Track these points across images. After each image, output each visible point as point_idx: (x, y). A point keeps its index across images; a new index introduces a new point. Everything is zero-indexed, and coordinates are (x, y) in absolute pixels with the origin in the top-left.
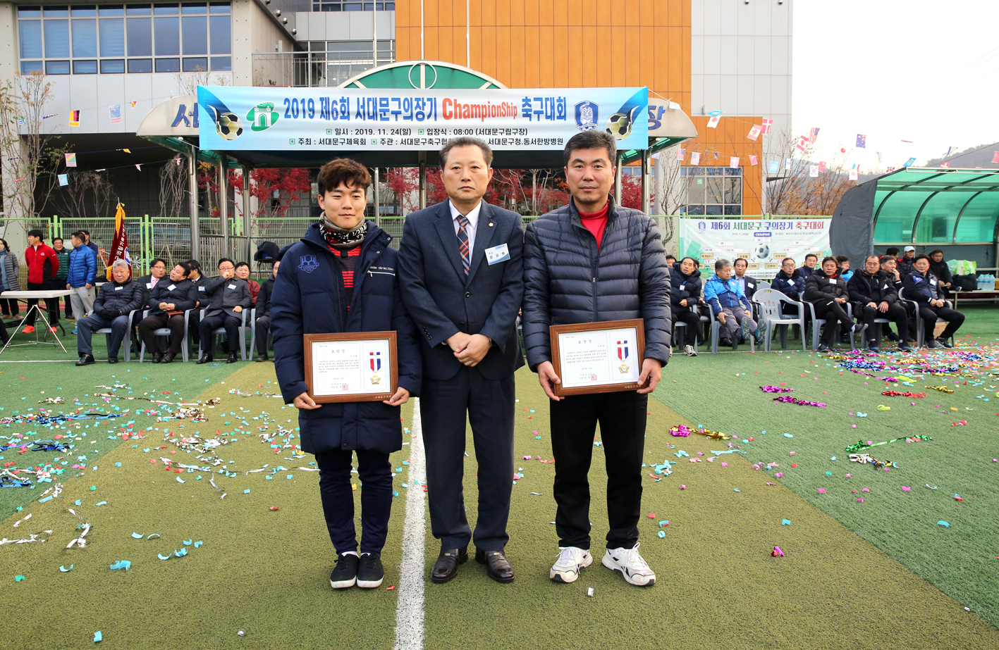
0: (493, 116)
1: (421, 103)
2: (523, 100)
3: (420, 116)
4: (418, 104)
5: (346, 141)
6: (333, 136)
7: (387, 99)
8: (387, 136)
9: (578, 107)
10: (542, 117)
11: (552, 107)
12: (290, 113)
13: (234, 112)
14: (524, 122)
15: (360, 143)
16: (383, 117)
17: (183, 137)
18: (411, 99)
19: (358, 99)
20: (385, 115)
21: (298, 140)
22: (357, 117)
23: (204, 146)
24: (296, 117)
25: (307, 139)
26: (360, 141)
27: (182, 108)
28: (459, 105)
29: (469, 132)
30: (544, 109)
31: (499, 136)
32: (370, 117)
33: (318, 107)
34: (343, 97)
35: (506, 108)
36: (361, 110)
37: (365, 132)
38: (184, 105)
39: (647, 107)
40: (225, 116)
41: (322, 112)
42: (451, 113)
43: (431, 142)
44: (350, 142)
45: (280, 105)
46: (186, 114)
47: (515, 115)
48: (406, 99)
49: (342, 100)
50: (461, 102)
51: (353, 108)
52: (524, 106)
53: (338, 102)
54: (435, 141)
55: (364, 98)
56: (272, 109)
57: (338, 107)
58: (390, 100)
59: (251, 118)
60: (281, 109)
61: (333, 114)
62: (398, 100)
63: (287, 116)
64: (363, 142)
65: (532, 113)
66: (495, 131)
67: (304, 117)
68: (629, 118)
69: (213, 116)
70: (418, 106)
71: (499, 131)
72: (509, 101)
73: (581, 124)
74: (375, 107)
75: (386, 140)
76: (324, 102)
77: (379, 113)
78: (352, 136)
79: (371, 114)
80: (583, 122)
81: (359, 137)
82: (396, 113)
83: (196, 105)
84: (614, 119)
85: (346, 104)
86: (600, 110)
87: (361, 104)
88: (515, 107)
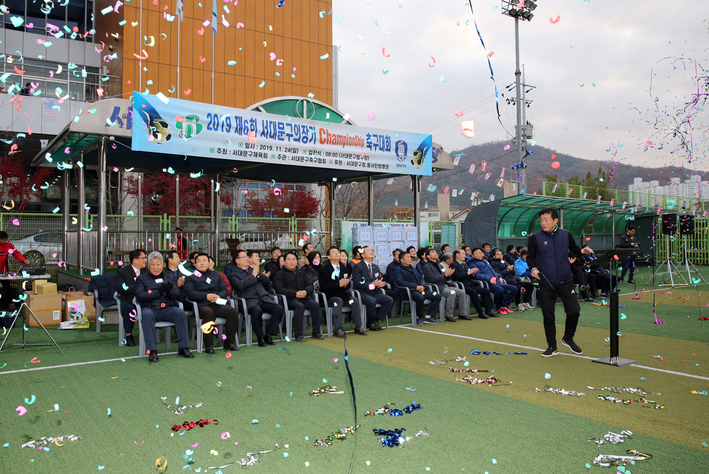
0: (350, 145)
1: (305, 129)
2: (367, 135)
3: (305, 140)
4: (304, 130)
5: (253, 154)
6: (243, 149)
7: (282, 124)
8: (283, 153)
9: (397, 143)
10: (378, 148)
11: (383, 142)
12: (211, 126)
13: (165, 119)
14: (367, 151)
15: (263, 156)
16: (280, 137)
17: (116, 137)
18: (299, 125)
19: (263, 121)
20: (281, 136)
21: (216, 150)
22: (261, 135)
23: (135, 147)
24: (216, 130)
25: (224, 150)
26: (263, 154)
27: (117, 110)
28: (330, 134)
29: (335, 155)
30: (379, 143)
31: (353, 160)
32: (271, 137)
33: (234, 124)
34: (252, 118)
35: (357, 139)
36: (266, 130)
37: (267, 148)
38: (119, 108)
39: (431, 148)
40: (156, 122)
41: (237, 128)
42: (325, 139)
43: (311, 160)
44: (256, 155)
45: (204, 119)
46: (120, 115)
47: (363, 145)
48: (295, 126)
49: (252, 121)
50: (331, 132)
51: (260, 128)
52: (368, 139)
53: (249, 121)
54: (314, 160)
55: (267, 121)
56: (197, 120)
57: (249, 125)
58: (285, 125)
59: (179, 126)
60: (204, 122)
61: (244, 130)
62: (290, 125)
63: (209, 128)
64: (266, 156)
65: (372, 145)
66: (351, 155)
67: (223, 131)
68: (422, 153)
69: (146, 121)
70: (304, 132)
71: (353, 156)
72: (359, 135)
73: (398, 156)
74: (275, 129)
75: (282, 156)
76: (238, 120)
77: (278, 134)
78: (257, 150)
79: (272, 135)
80: (400, 154)
81: (263, 151)
82: (289, 136)
83: (131, 109)
84: (415, 154)
85: (254, 124)
86: (409, 146)
87: (265, 125)
88: (363, 140)
